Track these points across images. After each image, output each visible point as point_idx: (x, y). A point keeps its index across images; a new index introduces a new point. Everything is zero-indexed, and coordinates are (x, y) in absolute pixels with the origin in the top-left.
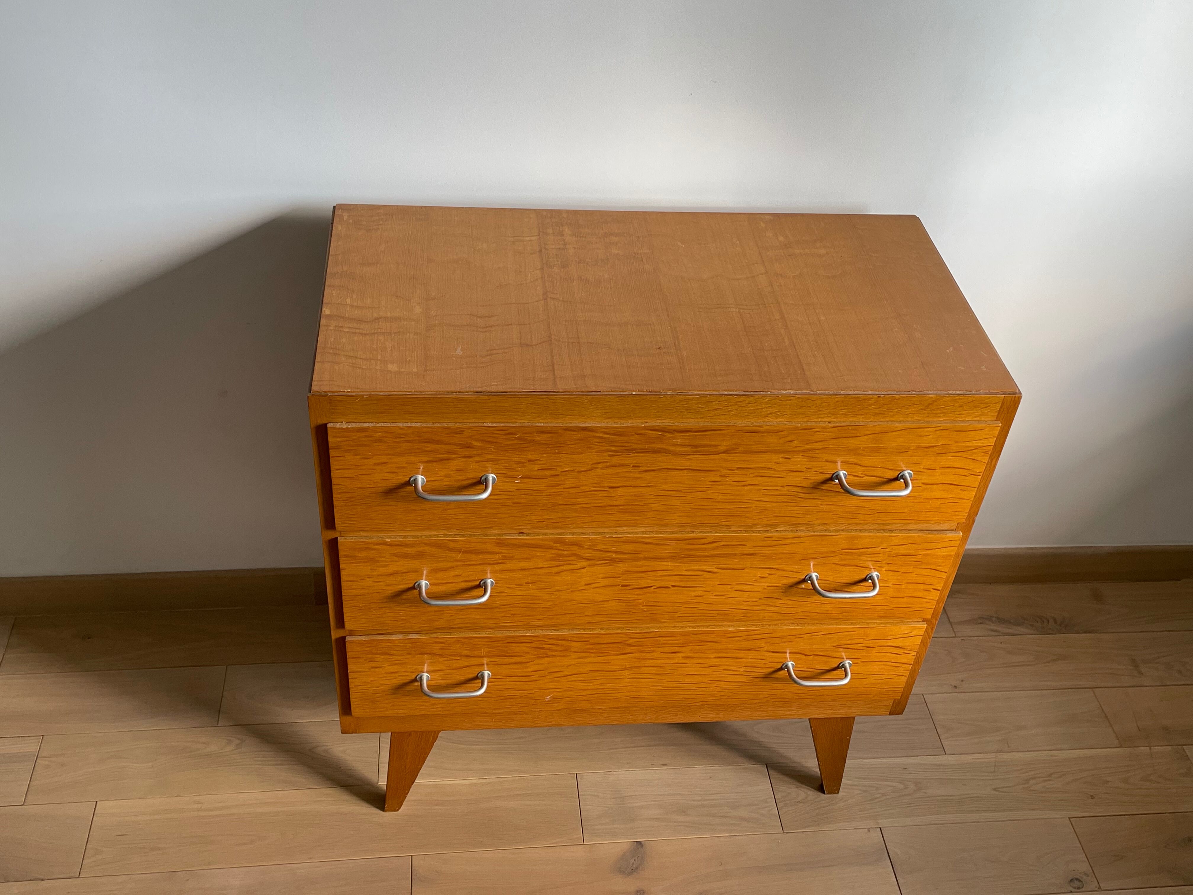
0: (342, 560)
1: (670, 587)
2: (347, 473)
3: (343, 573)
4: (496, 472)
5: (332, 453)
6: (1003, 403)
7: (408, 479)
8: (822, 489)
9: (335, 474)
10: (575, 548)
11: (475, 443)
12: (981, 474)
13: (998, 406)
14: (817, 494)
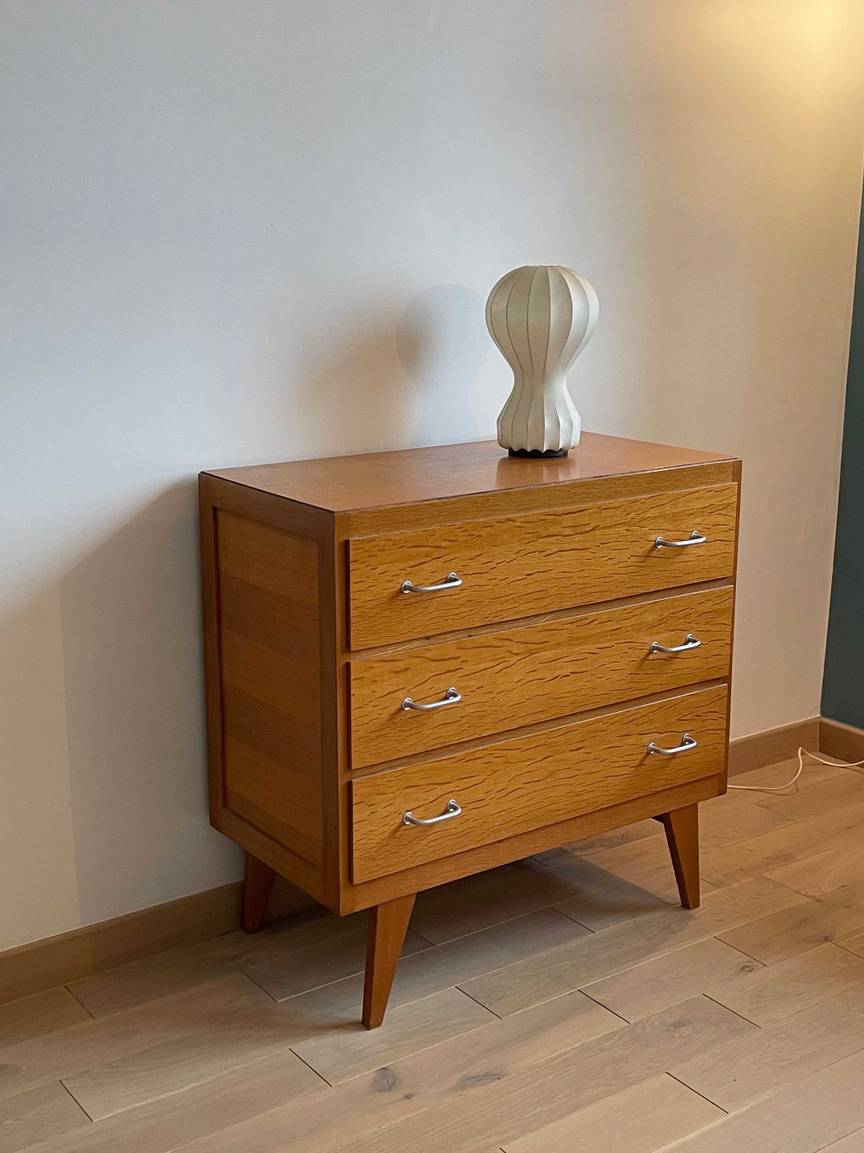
0: (353, 684)
1: (570, 674)
2: (361, 586)
3: (353, 699)
4: (456, 571)
5: (352, 566)
6: (734, 467)
7: (400, 586)
8: (650, 557)
9: (353, 587)
10: (507, 643)
11: (443, 544)
12: (734, 528)
13: (731, 469)
14: (649, 562)
